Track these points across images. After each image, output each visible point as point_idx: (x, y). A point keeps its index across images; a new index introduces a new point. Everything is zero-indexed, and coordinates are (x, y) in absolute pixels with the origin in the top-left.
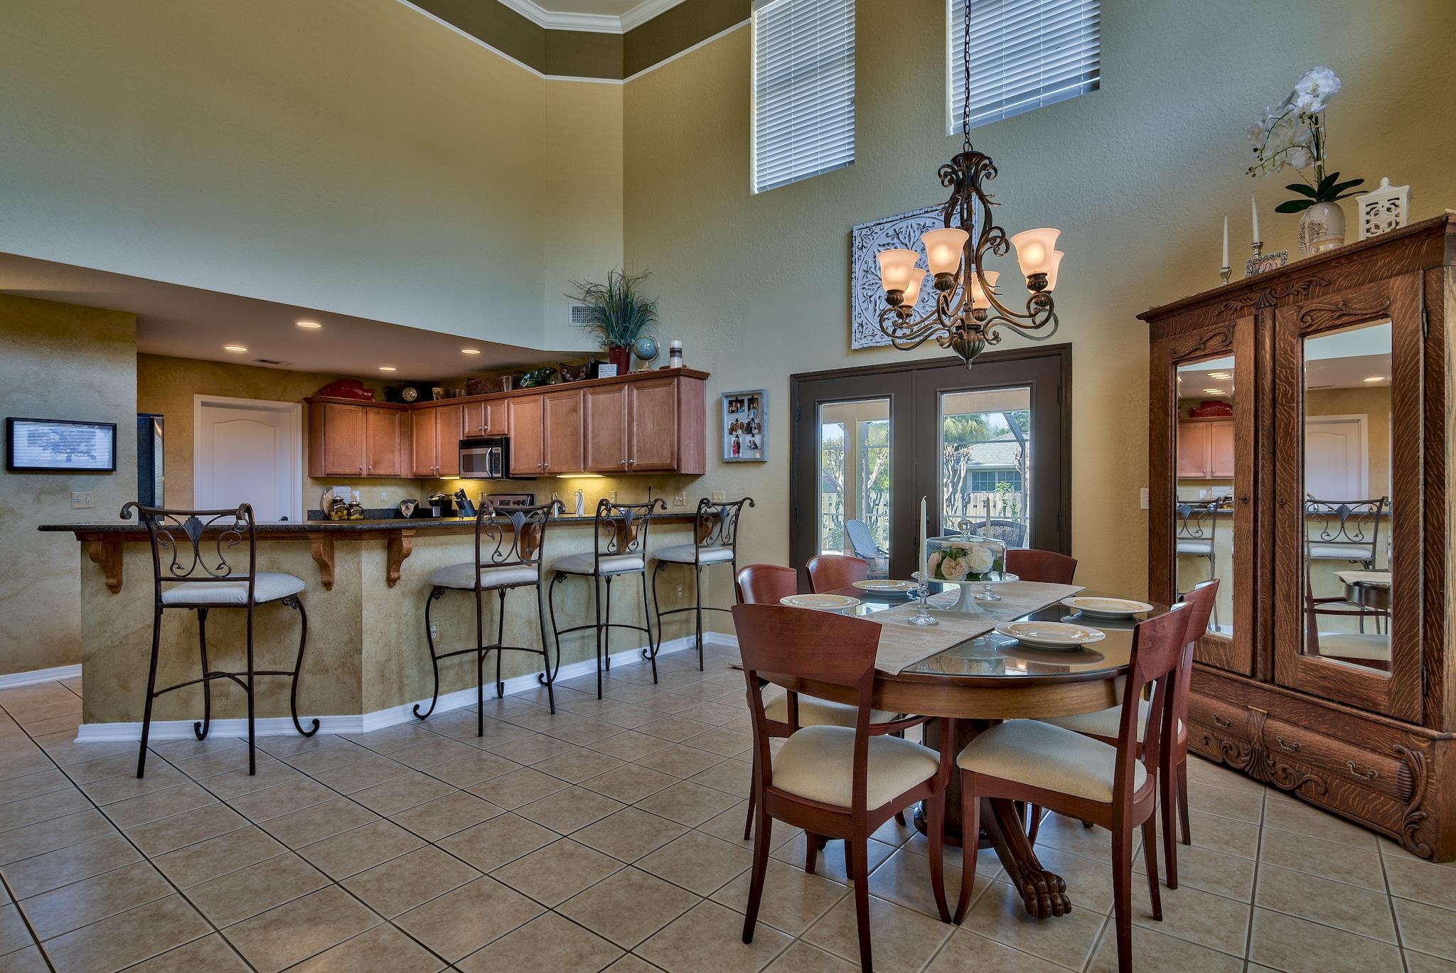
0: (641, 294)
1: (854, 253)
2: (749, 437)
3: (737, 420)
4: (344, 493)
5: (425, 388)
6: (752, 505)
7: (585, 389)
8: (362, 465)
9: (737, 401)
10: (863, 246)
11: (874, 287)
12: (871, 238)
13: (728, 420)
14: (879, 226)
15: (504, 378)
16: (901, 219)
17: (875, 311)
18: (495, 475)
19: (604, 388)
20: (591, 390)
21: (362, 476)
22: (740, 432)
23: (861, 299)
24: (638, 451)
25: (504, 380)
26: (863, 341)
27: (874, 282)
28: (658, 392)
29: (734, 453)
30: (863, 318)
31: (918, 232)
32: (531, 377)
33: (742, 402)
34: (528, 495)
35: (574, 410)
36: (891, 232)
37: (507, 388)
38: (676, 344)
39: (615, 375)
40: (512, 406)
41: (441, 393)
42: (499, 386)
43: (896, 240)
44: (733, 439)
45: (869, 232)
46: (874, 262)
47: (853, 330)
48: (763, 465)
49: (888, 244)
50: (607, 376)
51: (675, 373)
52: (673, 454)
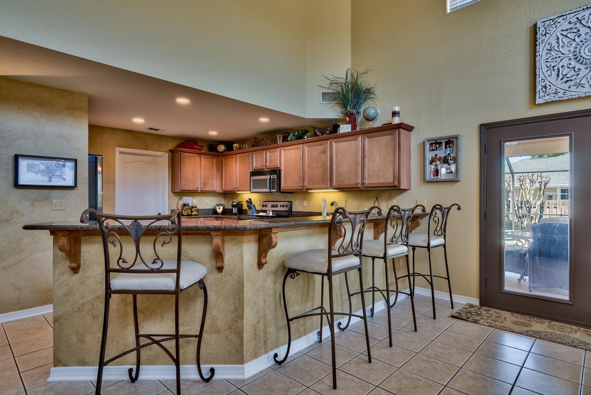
0: (365, 82)
1: (538, 39)
2: (445, 166)
3: (436, 155)
4: (189, 200)
5: (229, 145)
6: (459, 208)
7: (331, 140)
8: (198, 185)
9: (436, 143)
10: (546, 33)
11: (557, 59)
12: (554, 26)
13: (429, 155)
14: (562, 18)
15: (278, 136)
16: (583, 9)
17: (558, 76)
18: (272, 191)
19: (344, 139)
20: (336, 140)
21: (198, 191)
22: (438, 163)
23: (545, 69)
24: (368, 175)
25: (278, 137)
26: (547, 98)
27: (557, 56)
28: (385, 139)
29: (434, 176)
30: (546, 82)
32: (294, 135)
33: (440, 144)
34: (289, 202)
35: (324, 152)
36: (574, 20)
37: (280, 141)
38: (397, 109)
39: (351, 131)
40: (283, 152)
41: (238, 147)
42: (275, 141)
43: (578, 25)
44: (433, 167)
45: (552, 23)
46: (558, 43)
47: (537, 91)
48: (458, 184)
49: (571, 29)
50: (345, 131)
51: (397, 127)
52: (396, 176)
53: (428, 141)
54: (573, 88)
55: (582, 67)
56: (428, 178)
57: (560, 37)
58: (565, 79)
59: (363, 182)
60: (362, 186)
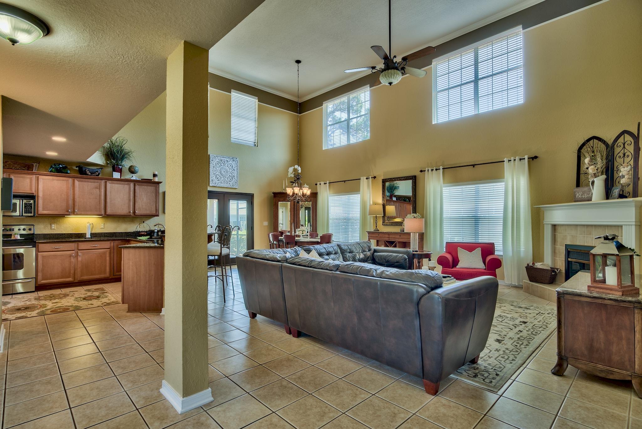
1: (210, 161)
7: (104, 181)
11: (216, 171)
12: (215, 159)
14: (217, 157)
16: (222, 157)
17: (216, 177)
18: (24, 215)
19: (118, 182)
20: (110, 182)
23: (212, 174)
24: (138, 208)
25: (35, 166)
26: (213, 184)
28: (149, 188)
30: (213, 178)
31: (226, 162)
32: (54, 167)
34: (32, 225)
35: (98, 188)
36: (220, 159)
37: (36, 170)
38: (156, 173)
39: (120, 178)
40: (43, 180)
43: (221, 162)
46: (216, 165)
47: (210, 181)
49: (219, 162)
50: (117, 178)
51: (159, 183)
52: (157, 210)
54: (220, 183)
55: (222, 177)
58: (218, 179)
59: (134, 212)
60: (133, 214)
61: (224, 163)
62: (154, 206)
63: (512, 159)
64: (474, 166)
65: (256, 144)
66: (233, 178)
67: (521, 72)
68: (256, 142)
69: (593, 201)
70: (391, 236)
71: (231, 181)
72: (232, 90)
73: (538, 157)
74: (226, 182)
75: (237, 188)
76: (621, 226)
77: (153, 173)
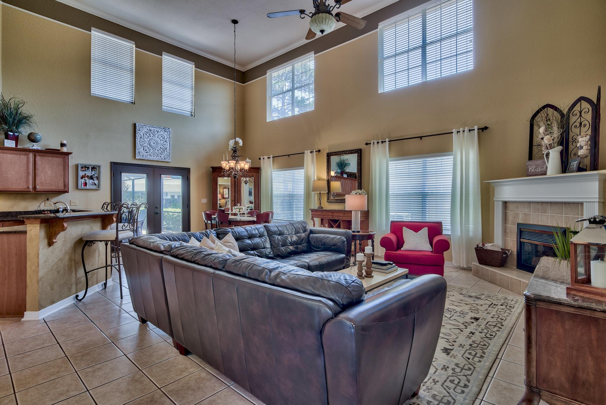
1: (136, 131)
2: (91, 181)
3: (85, 174)
9: (85, 167)
10: (139, 130)
13: (81, 174)
14: (145, 126)
17: (144, 149)
22: (86, 178)
23: (139, 145)
26: (140, 157)
27: (143, 141)
29: (84, 186)
30: (139, 150)
31: (156, 132)
33: (88, 168)
36: (149, 129)
38: (65, 142)
39: (14, 147)
43: (150, 132)
44: (83, 181)
45: (141, 127)
46: (143, 136)
47: (136, 153)
48: (98, 191)
49: (148, 132)
50: (11, 147)
51: (68, 154)
52: (66, 185)
53: (80, 165)
54: (148, 156)
55: (151, 149)
56: (80, 187)
57: (144, 134)
58: (146, 151)
59: (35, 188)
60: (34, 190)
61: (153, 133)
62: (62, 181)
63: (461, 130)
64: (421, 138)
65: (193, 113)
66: (165, 150)
67: (471, 36)
68: (193, 111)
69: (549, 175)
70: (335, 214)
71: (162, 153)
72: (163, 53)
73: (488, 128)
74: (156, 155)
75: (170, 162)
76: (582, 204)
77: (61, 142)
